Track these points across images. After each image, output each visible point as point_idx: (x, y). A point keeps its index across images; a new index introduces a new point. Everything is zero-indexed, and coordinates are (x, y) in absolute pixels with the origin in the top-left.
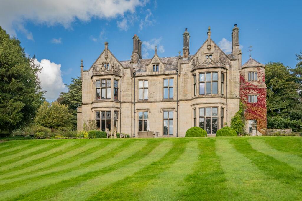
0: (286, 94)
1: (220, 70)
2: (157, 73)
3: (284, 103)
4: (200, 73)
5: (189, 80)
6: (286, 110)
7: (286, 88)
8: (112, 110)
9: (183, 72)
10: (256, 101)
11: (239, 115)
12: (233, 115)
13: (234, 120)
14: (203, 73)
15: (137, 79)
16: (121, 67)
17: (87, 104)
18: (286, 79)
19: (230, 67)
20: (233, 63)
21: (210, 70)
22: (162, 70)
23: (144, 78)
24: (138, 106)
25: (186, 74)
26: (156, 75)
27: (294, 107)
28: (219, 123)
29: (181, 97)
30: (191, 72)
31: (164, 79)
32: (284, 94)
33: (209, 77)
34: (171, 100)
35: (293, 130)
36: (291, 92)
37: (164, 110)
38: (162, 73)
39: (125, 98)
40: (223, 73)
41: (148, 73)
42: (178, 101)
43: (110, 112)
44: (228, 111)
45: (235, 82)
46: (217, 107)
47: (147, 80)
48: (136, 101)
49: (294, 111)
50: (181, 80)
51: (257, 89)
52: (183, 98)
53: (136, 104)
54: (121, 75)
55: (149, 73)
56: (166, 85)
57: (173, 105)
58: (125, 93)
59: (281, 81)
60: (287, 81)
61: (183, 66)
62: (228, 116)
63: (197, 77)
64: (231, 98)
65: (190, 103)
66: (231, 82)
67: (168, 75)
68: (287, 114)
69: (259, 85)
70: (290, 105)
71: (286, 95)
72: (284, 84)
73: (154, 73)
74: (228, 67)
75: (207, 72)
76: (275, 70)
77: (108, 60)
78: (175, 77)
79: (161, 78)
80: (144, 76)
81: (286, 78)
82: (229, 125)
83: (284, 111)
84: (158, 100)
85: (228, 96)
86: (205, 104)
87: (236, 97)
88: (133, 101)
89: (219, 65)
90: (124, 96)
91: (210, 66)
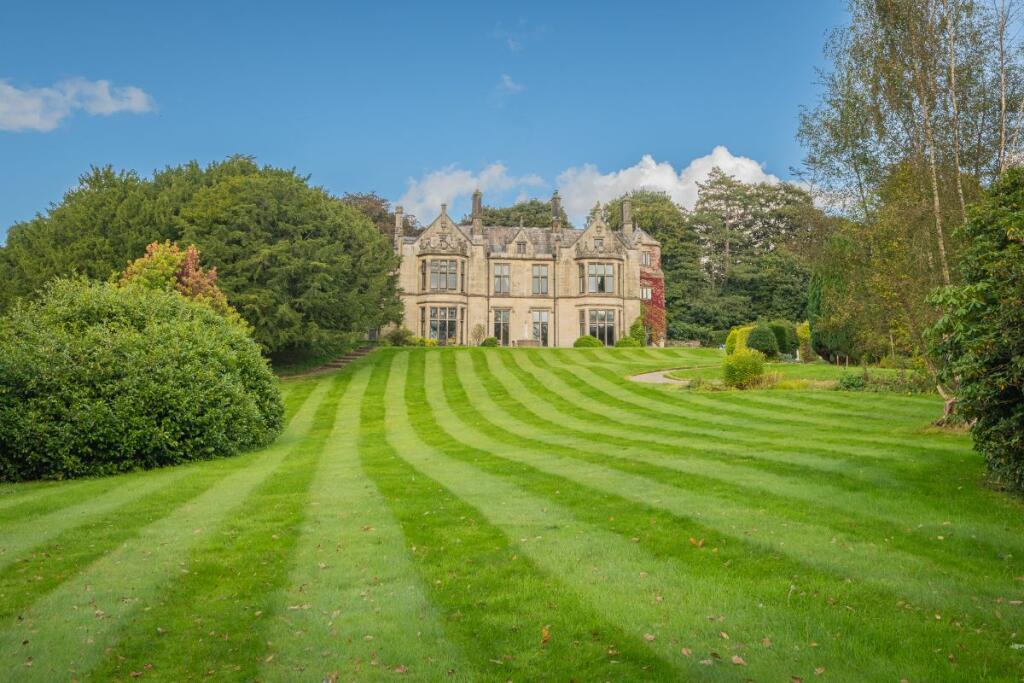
0: (682, 267)
1: (616, 262)
2: (524, 256)
3: (678, 286)
4: (591, 264)
5: (571, 269)
6: (682, 301)
7: (681, 255)
8: (459, 306)
9: (563, 259)
10: (650, 297)
11: (640, 322)
12: (633, 322)
13: (634, 328)
14: (594, 264)
15: (492, 262)
16: (468, 243)
17: (410, 294)
18: (680, 236)
19: (627, 257)
20: (631, 252)
21: (604, 261)
22: (532, 252)
23: (502, 261)
24: (494, 302)
25: (567, 262)
26: (522, 259)
27: (697, 296)
28: (617, 332)
29: (560, 292)
30: (576, 259)
31: (534, 265)
32: (676, 268)
33: (601, 270)
34: (544, 295)
35: (702, 343)
36: (691, 265)
37: (533, 308)
38: (531, 256)
39: (475, 289)
40: (619, 266)
41: (510, 254)
42: (555, 299)
43: (455, 309)
44: (626, 316)
45: (635, 278)
46: (613, 310)
47: (508, 264)
48: (491, 294)
49: (698, 304)
50: (561, 269)
51: (651, 279)
52: (563, 295)
53: (492, 300)
54: (468, 254)
55: (512, 256)
56: (536, 274)
57: (549, 303)
58: (475, 282)
59: (670, 240)
60: (682, 240)
61: (564, 251)
62: (626, 322)
63: (586, 268)
64: (631, 299)
65: (574, 302)
66: (629, 278)
67: (541, 260)
68: (685, 309)
69: (654, 272)
70: (689, 291)
71: (683, 271)
72: (676, 248)
73: (519, 256)
74: (624, 257)
75: (599, 264)
76: (657, 216)
77: (446, 231)
78: (551, 263)
79: (529, 264)
80: (504, 258)
81: (680, 233)
82: (628, 334)
83: (678, 302)
84: (525, 295)
85: (626, 295)
86: (598, 305)
87: (636, 298)
88: (486, 294)
89: (615, 255)
90: (473, 286)
91: (603, 255)
